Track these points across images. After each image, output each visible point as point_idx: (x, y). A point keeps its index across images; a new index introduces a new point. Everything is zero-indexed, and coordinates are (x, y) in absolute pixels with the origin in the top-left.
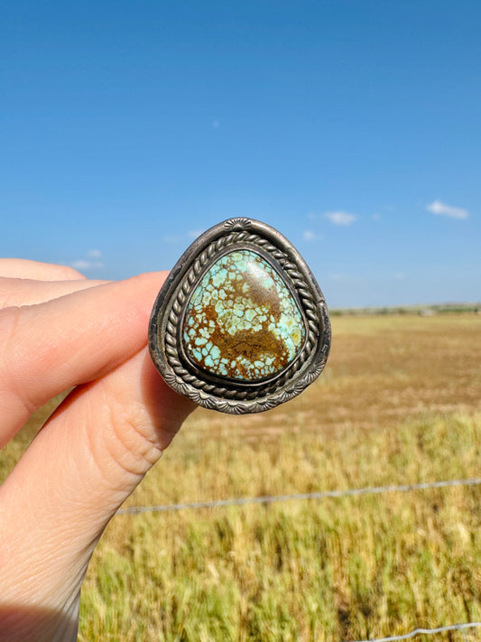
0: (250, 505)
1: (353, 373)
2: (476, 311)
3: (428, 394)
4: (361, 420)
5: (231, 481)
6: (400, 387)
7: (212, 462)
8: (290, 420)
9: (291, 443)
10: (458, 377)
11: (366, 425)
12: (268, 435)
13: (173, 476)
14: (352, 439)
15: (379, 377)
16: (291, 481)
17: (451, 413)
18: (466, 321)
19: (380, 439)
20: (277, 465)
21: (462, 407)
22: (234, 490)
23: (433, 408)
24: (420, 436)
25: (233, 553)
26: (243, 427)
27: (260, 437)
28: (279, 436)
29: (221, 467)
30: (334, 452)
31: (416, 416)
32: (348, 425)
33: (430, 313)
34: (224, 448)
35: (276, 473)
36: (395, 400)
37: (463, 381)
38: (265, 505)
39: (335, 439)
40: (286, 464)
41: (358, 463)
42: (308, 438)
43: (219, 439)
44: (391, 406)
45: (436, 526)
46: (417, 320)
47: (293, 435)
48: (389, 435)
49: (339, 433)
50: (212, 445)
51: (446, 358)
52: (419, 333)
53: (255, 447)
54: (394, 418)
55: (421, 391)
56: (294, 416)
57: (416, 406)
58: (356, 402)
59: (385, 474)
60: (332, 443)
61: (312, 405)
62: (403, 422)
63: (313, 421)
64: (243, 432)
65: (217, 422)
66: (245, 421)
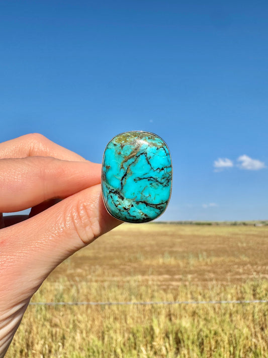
0: (163, 318)
1: (218, 256)
4: (222, 280)
5: (153, 307)
7: (143, 297)
8: (184, 278)
9: (185, 291)
11: (225, 283)
12: (172, 285)
14: (217, 289)
15: (232, 258)
16: (184, 309)
19: (232, 290)
20: (177, 301)
22: (155, 311)
23: (261, 276)
24: (254, 290)
25: (154, 343)
26: (160, 281)
27: (168, 286)
28: (178, 286)
29: (148, 301)
30: (207, 296)
31: (252, 280)
32: (214, 282)
33: (261, 225)
34: (150, 291)
35: (177, 305)
36: (241, 270)
38: (170, 320)
39: (208, 289)
40: (181, 299)
41: (220, 303)
42: (193, 288)
43: (147, 286)
44: (238, 273)
45: (262, 338)
46: (253, 229)
47: (185, 286)
48: (237, 288)
49: (210, 287)
50: (143, 288)
52: (254, 235)
53: (165, 290)
54: (240, 280)
55: (255, 267)
56: (186, 276)
57: (252, 274)
58: (219, 270)
59: (235, 309)
60: (206, 291)
61: (196, 272)
62: (245, 282)
63: (196, 280)
64: (159, 283)
65: (146, 277)
66: (161, 278)
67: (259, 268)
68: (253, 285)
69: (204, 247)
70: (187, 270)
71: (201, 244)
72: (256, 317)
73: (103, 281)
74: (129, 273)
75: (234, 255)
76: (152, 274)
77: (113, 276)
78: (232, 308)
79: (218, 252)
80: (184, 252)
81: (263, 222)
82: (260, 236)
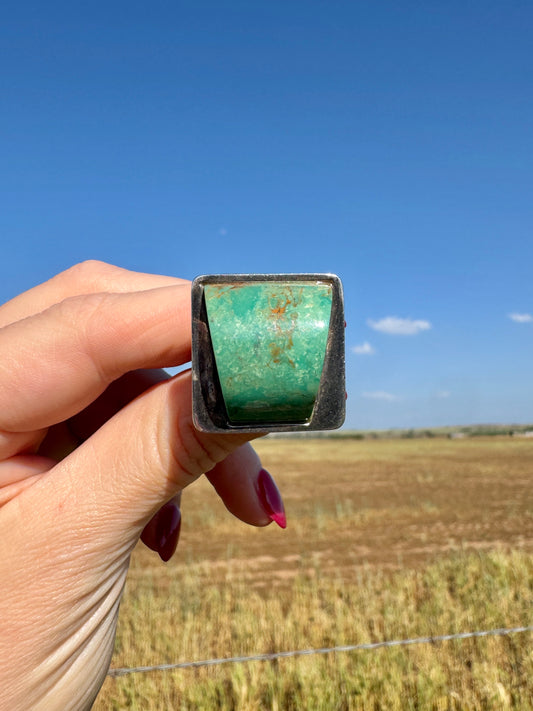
0: (256, 665)
1: (377, 506)
2: (511, 433)
4: (385, 560)
5: (235, 636)
6: (430, 521)
7: (213, 611)
8: (304, 561)
9: (306, 589)
10: (493, 509)
11: (391, 566)
12: (280, 579)
13: (168, 630)
15: (405, 510)
16: (306, 633)
17: (486, 551)
18: (499, 445)
19: (407, 582)
20: (290, 615)
21: (499, 544)
22: (239, 644)
23: (466, 545)
24: (451, 579)
26: (252, 571)
27: (270, 581)
28: (292, 580)
29: (224, 619)
30: (354, 599)
31: (447, 555)
32: (367, 567)
33: (461, 436)
34: (228, 597)
35: (289, 623)
36: (423, 537)
37: (498, 513)
38: (274, 663)
39: (356, 584)
40: (299, 613)
41: (382, 612)
42: (324, 583)
43: (222, 585)
44: (418, 543)
45: (471, 685)
46: (448, 444)
47: (308, 579)
48: (415, 577)
49: (359, 578)
50: (213, 592)
51: (479, 487)
52: (449, 458)
53: (264, 594)
54: (422, 557)
55: (452, 526)
56: (309, 557)
57: (447, 543)
58: (379, 538)
59: (413, 625)
60: (352, 588)
61: (330, 544)
62: (432, 562)
63: (331, 562)
64: (250, 576)
65: (221, 564)
66: (253, 563)
67: (461, 528)
68: (447, 568)
69: (348, 489)
70: (313, 540)
71: (342, 481)
75: (410, 504)
76: (234, 555)
78: (406, 622)
79: (377, 498)
80: (304, 501)
81: (465, 430)
82: (460, 460)
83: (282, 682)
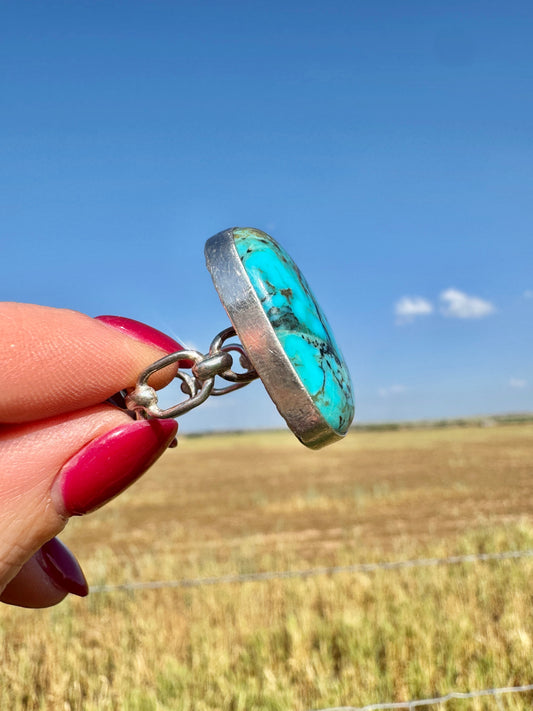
0: (307, 616)
1: (410, 486)
3: (489, 505)
4: (420, 533)
5: (288, 594)
6: (460, 499)
8: (346, 534)
9: (348, 557)
10: (521, 488)
11: (426, 538)
12: (324, 549)
13: (229, 590)
14: (410, 551)
15: (438, 490)
16: (350, 596)
17: (513, 524)
18: (529, 432)
19: (440, 551)
20: (334, 577)
21: (525, 518)
23: (494, 519)
24: (480, 546)
25: (291, 661)
26: (298, 541)
27: (316, 551)
28: (335, 550)
31: (475, 528)
32: (404, 538)
33: (491, 424)
34: (280, 562)
35: (332, 585)
36: (455, 511)
37: (526, 491)
38: (322, 615)
39: (393, 551)
40: (343, 576)
41: (416, 574)
42: (364, 552)
43: (274, 554)
44: (450, 518)
45: (496, 633)
46: (477, 431)
47: (349, 549)
48: (447, 546)
49: (396, 546)
50: (267, 559)
51: (508, 469)
52: (480, 444)
53: (311, 560)
54: (454, 530)
55: (482, 503)
56: (350, 530)
57: (477, 517)
58: (413, 514)
60: (389, 556)
61: (369, 520)
62: (462, 533)
63: (371, 534)
64: (298, 547)
65: (273, 537)
66: (302, 536)
68: (477, 538)
69: (384, 472)
72: (484, 595)
73: (184, 552)
74: (238, 532)
75: (442, 484)
76: (285, 529)
77: (207, 538)
79: (411, 481)
80: (345, 483)
81: (496, 418)
83: (329, 631)
